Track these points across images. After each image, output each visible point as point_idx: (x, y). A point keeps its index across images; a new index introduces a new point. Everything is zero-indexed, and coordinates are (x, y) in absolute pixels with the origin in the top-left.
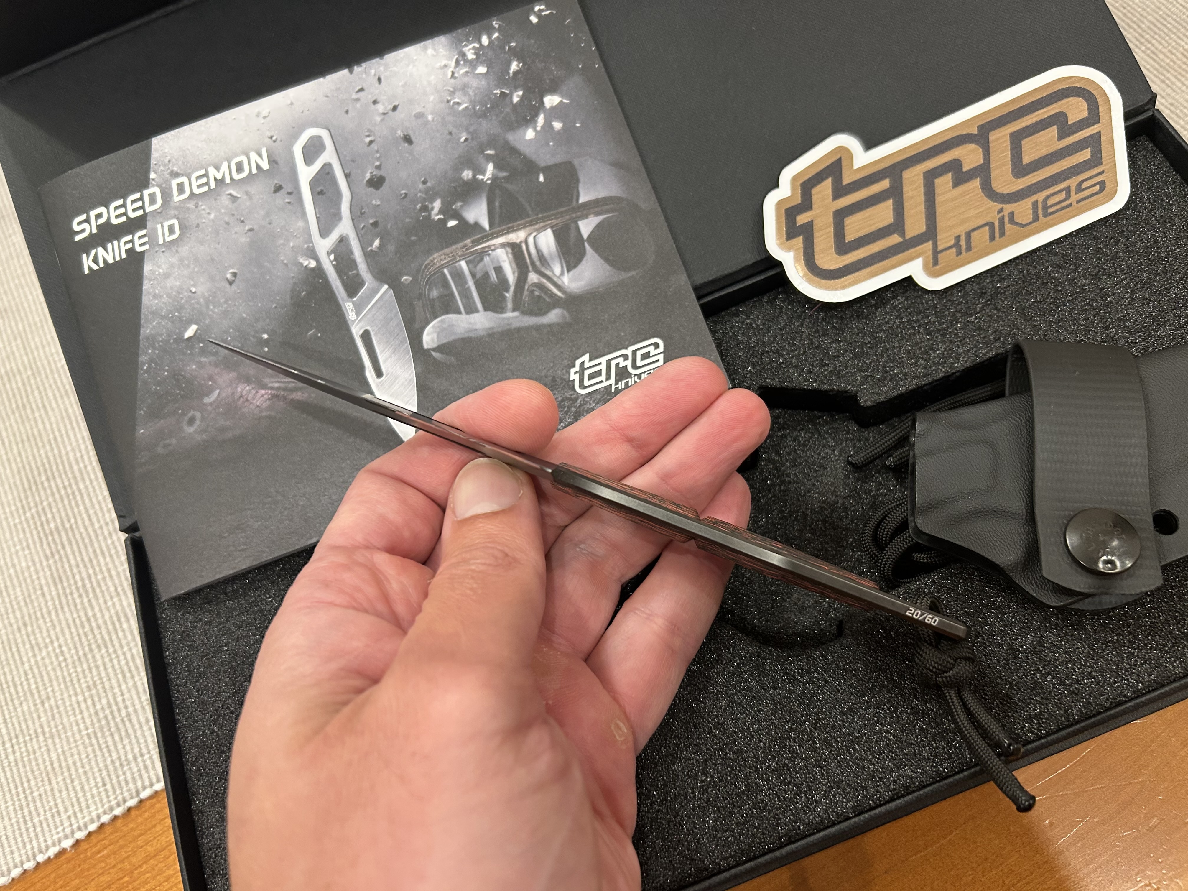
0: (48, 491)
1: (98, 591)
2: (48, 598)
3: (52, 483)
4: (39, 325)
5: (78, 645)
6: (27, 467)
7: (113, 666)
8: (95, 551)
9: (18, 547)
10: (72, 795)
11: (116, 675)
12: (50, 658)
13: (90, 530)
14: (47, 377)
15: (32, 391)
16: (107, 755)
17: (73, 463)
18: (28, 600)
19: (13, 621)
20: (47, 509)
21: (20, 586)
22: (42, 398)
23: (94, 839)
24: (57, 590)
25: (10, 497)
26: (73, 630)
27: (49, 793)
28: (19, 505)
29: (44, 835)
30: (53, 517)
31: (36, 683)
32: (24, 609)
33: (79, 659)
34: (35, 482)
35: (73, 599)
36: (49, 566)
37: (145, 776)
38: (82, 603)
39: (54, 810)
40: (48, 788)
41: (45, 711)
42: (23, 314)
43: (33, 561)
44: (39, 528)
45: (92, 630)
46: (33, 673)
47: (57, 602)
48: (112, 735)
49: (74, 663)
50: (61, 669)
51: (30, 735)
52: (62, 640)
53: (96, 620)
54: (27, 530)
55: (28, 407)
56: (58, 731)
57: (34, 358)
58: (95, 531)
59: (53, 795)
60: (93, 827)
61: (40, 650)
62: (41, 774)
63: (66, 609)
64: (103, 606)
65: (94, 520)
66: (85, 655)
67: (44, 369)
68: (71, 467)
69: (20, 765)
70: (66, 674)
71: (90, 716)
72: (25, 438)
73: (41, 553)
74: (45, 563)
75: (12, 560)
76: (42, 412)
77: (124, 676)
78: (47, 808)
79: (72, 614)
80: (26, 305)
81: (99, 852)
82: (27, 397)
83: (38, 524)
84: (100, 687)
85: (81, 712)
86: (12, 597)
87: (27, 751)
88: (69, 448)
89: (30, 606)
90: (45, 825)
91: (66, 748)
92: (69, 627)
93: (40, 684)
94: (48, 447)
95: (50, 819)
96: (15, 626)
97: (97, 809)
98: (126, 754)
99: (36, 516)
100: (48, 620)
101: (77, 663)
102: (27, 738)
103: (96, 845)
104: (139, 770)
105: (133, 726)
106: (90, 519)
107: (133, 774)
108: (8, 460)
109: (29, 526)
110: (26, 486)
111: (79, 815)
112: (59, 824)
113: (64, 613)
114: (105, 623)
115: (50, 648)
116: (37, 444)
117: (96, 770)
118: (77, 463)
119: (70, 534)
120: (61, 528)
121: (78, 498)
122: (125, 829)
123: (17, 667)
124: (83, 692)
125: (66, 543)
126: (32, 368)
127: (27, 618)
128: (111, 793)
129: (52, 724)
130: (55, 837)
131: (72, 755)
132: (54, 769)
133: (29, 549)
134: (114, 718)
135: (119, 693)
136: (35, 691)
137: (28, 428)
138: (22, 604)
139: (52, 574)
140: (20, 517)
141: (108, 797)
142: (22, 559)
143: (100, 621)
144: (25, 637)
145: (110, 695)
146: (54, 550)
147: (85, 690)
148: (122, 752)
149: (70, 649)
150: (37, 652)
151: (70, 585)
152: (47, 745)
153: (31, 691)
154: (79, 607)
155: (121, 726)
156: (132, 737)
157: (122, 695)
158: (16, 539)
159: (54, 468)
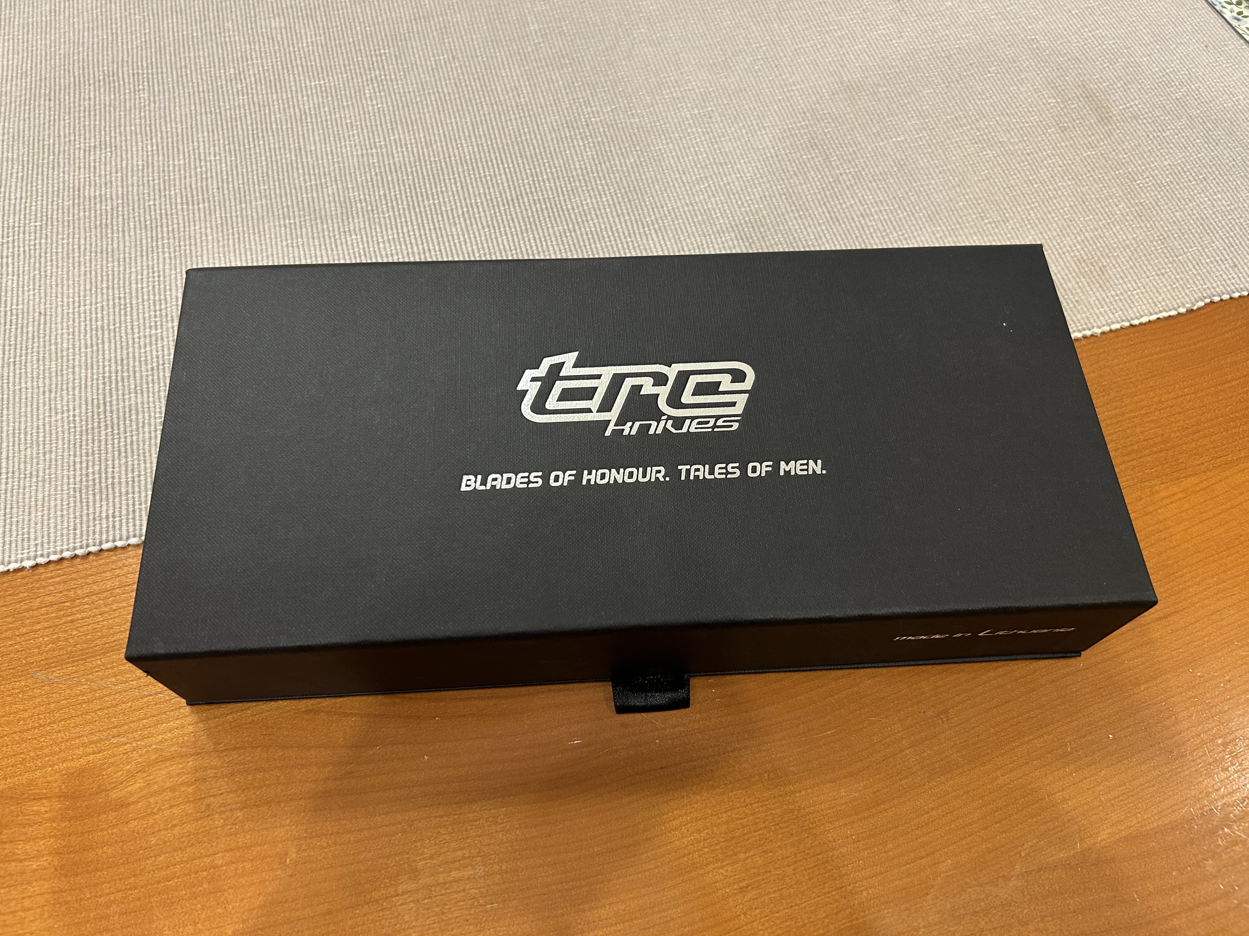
0: (105, 297)
1: (120, 384)
2: (77, 377)
3: (110, 291)
4: (140, 167)
5: (90, 419)
6: (93, 272)
7: (113, 444)
8: (128, 354)
9: (65, 331)
10: (45, 529)
11: (113, 451)
12: (63, 422)
13: (130, 336)
14: (133, 210)
15: (118, 216)
16: (85, 508)
17: (133, 282)
18: (59, 373)
19: (41, 385)
20: (99, 310)
21: (57, 360)
22: (124, 224)
23: (51, 567)
24: (87, 373)
25: (71, 291)
26: (90, 407)
27: (26, 522)
28: (77, 299)
29: (10, 552)
30: (102, 318)
31: (44, 437)
32: (54, 379)
33: (87, 430)
34: (96, 286)
35: (98, 384)
36: (86, 353)
37: (111, 533)
38: (104, 389)
39: (26, 536)
40: (26, 518)
41: (45, 460)
42: (129, 155)
43: (74, 345)
44: (88, 322)
45: (105, 412)
46: (44, 429)
47: (83, 382)
48: (94, 494)
49: (81, 432)
50: (69, 433)
51: (25, 474)
52: (77, 411)
53: (111, 406)
54: (77, 320)
55: (110, 227)
56: (50, 478)
57: (128, 192)
58: (133, 339)
59: (29, 525)
60: (53, 558)
61: (57, 413)
62: (24, 506)
63: (89, 390)
64: (121, 397)
65: (136, 330)
66: (93, 429)
67: (133, 203)
68: (130, 284)
69: (9, 495)
70: (72, 437)
71: (81, 475)
72: (99, 250)
73: (83, 342)
74: (83, 350)
75: (56, 339)
76: (121, 235)
77: (119, 454)
78: (20, 533)
79: (92, 395)
80: (134, 149)
81: (52, 578)
82: (112, 219)
83: (88, 318)
84: (97, 456)
85: (75, 470)
86: (47, 367)
87: (19, 486)
88: (133, 269)
89: (59, 378)
90: (13, 545)
91: (52, 492)
92: (87, 404)
93: (48, 439)
94: (116, 263)
95: (19, 542)
96: (41, 390)
97: (62, 545)
98: (101, 512)
99: (88, 311)
100: (71, 393)
101: (84, 433)
102: (22, 476)
103: (51, 571)
104: (108, 527)
105: (114, 493)
106: (132, 329)
107: (101, 528)
108: (79, 262)
109: (80, 318)
110: (88, 287)
111: (46, 546)
112: (26, 546)
113: (86, 392)
114: (118, 409)
115: (65, 415)
116: (107, 258)
117: (72, 516)
118: (137, 283)
119: (112, 334)
120: (106, 327)
121: (128, 310)
122: (80, 567)
123: (32, 420)
124: (81, 456)
125: (106, 340)
126: (123, 200)
127: (53, 386)
128: (78, 536)
129: (47, 471)
130: (20, 556)
131: (56, 500)
132: (36, 505)
133: (73, 335)
134: (100, 482)
135: (111, 466)
136: (41, 443)
137: (105, 243)
138: (54, 374)
139: (86, 360)
140: (74, 308)
141: (75, 539)
142: (65, 341)
143: (114, 408)
144: (47, 400)
145: (103, 464)
146: (94, 342)
147: (84, 454)
148: (98, 510)
149: (81, 420)
150: (53, 414)
151: (98, 373)
152: (37, 486)
153: (38, 442)
154: (100, 391)
155: (104, 490)
156: (111, 500)
157: (113, 468)
158: (65, 324)
159: (116, 282)
